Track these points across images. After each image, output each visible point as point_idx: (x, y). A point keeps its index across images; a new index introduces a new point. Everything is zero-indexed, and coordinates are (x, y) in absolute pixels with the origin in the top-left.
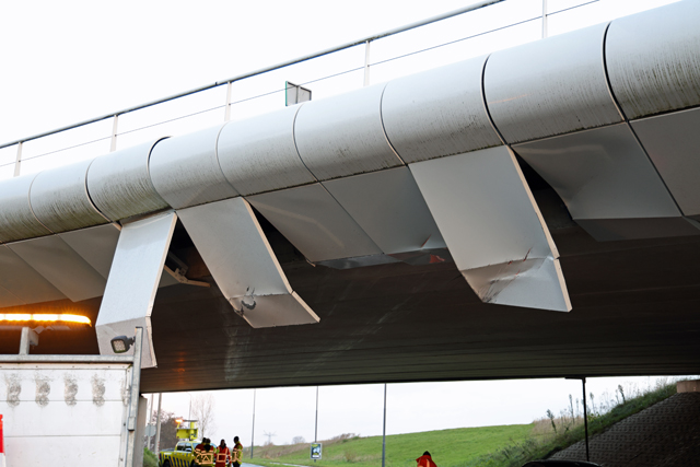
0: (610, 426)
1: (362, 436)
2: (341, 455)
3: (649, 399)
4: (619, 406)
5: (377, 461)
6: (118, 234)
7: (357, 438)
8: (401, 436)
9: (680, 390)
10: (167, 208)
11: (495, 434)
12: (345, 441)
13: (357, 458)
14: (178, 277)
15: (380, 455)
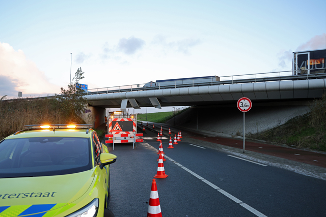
0: (181, 113)
2: (139, 118)
3: (187, 109)
6: (122, 100)
7: (141, 114)
9: (191, 108)
10: (127, 99)
11: (167, 114)
12: (139, 115)
13: (142, 118)
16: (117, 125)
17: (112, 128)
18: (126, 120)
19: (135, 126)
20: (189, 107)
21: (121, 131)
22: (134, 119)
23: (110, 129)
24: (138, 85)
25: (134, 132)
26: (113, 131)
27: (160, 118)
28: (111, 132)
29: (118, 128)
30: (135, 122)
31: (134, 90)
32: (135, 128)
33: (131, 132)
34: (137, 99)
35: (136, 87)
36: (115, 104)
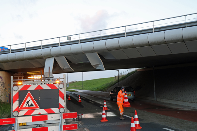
0: (125, 78)
1: (78, 81)
2: (73, 86)
3: (133, 72)
4: (128, 74)
5: (81, 87)
6: (45, 60)
7: (76, 82)
8: (86, 81)
9: (138, 71)
10: (53, 57)
11: (107, 80)
12: (74, 83)
13: (77, 86)
14: (54, 65)
15: (82, 85)
16: (29, 98)
17: (20, 104)
18: (45, 87)
19: (63, 99)
20: (136, 70)
21: (36, 107)
22: (61, 86)
23: (16, 105)
24: (69, 38)
25: (62, 110)
26: (22, 108)
27: (99, 86)
28: (17, 110)
29: (31, 102)
30: (62, 91)
31: (63, 44)
32: (62, 102)
33: (55, 110)
34: (68, 57)
35: (65, 40)
36: (37, 66)
